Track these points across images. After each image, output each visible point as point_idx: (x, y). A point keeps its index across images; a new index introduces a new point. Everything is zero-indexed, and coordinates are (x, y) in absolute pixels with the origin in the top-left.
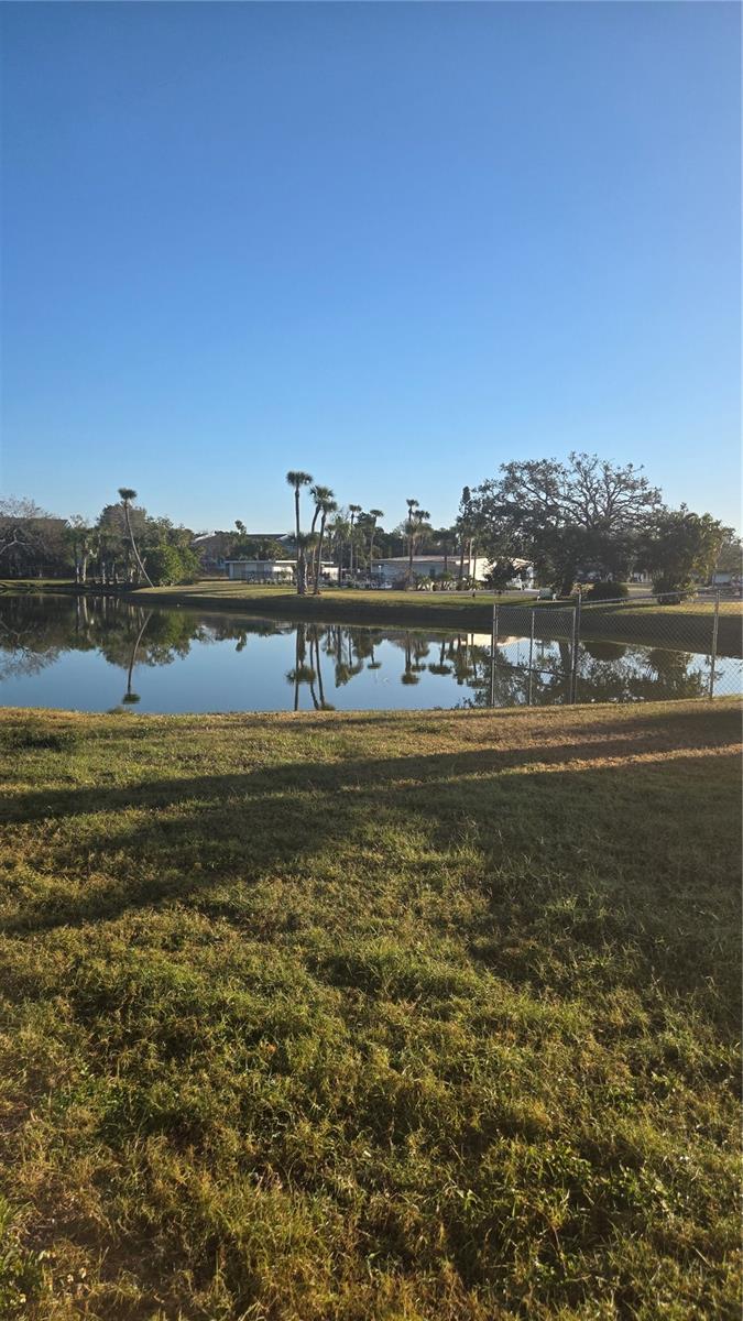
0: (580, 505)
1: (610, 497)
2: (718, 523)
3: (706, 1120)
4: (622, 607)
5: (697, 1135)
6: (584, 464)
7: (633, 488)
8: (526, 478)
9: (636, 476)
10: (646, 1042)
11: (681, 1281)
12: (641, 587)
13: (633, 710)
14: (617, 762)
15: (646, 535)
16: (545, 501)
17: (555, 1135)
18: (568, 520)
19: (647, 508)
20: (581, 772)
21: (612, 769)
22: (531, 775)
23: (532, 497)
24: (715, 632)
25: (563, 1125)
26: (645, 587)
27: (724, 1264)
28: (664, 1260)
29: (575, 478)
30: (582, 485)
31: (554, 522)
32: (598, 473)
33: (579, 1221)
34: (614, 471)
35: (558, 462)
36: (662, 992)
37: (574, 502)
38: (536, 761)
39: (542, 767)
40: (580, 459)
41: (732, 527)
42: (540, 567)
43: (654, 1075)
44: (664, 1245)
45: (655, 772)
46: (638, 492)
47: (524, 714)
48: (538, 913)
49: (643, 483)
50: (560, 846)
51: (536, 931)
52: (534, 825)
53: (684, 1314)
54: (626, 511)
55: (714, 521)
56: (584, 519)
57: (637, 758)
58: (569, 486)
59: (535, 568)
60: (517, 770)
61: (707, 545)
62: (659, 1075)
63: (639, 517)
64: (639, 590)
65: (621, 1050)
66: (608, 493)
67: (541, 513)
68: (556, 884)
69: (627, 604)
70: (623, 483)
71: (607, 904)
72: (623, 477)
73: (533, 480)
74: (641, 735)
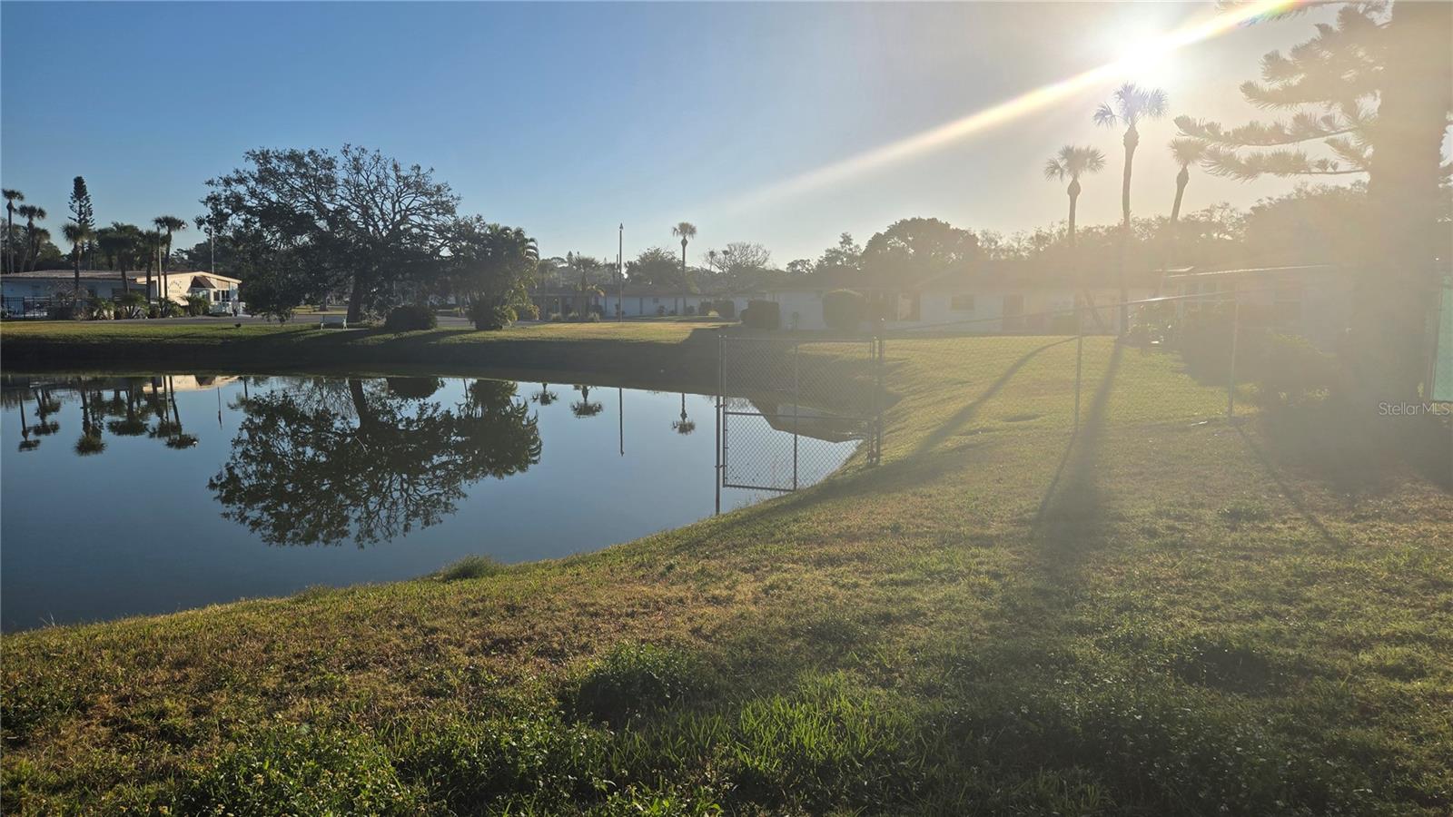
4: (431, 335)
40: (356, 154)
49: (438, 188)
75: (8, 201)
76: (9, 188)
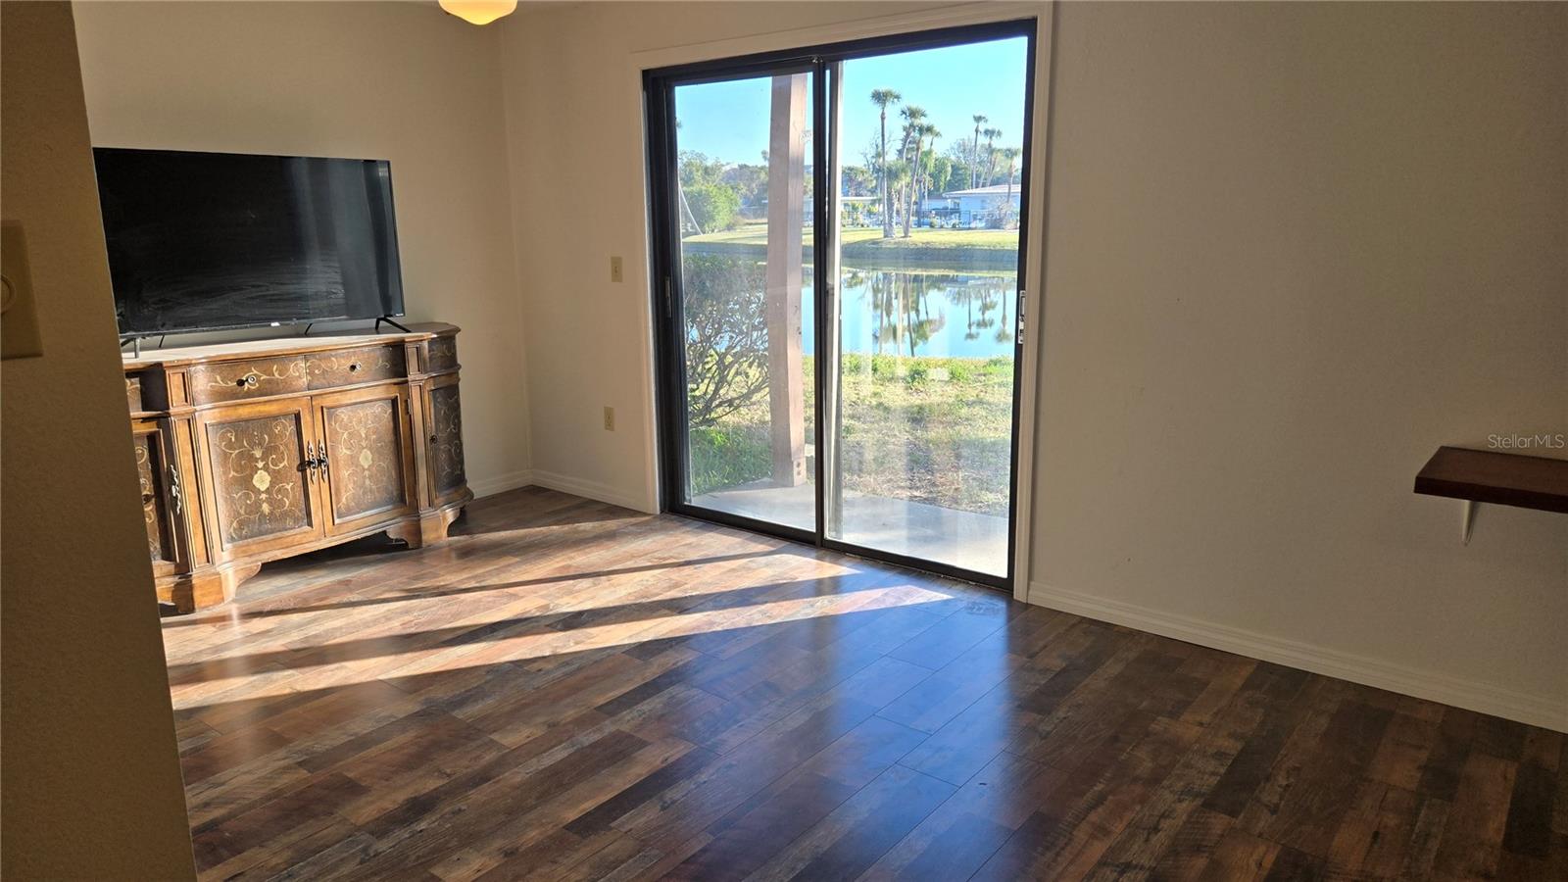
75: (976, 124)
76: (977, 115)
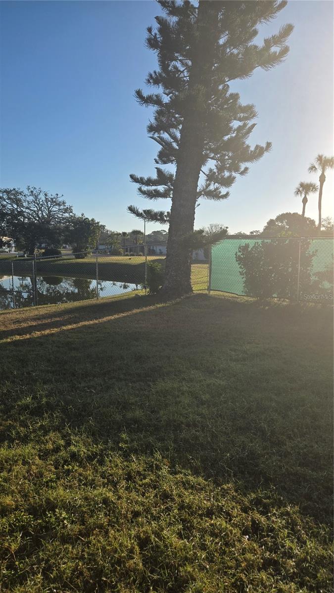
0: (35, 211)
1: (49, 209)
2: (98, 223)
3: (86, 479)
4: (60, 260)
5: (83, 486)
6: (35, 192)
7: (59, 205)
8: (5, 197)
9: (60, 199)
10: (63, 453)
11: (72, 552)
12: (67, 251)
13: (63, 307)
14: (55, 330)
15: (67, 227)
16: (17, 209)
17: (17, 509)
18: (29, 219)
19: (67, 215)
20: (38, 337)
21: (52, 335)
22: (12, 342)
23: (9, 206)
24: (97, 270)
25: (20, 503)
26: (69, 251)
27: (91, 538)
28: (65, 546)
29: (31, 198)
30: (35, 202)
31: (22, 220)
32: (42, 197)
33: (27, 544)
34: (49, 197)
35: (21, 190)
36: (70, 429)
37: (31, 210)
38: (15, 335)
39: (18, 337)
40: (32, 189)
41: (104, 225)
42: (17, 242)
43: (65, 466)
44: (65, 540)
45: (72, 333)
46: (62, 207)
47: (10, 313)
48: (13, 407)
49: (64, 203)
50: (25, 373)
51: (11, 416)
52: (13, 366)
53: (73, 566)
54: (57, 216)
55: (96, 222)
56: (37, 219)
57: (64, 328)
58: (28, 202)
59: (15, 242)
60: (5, 340)
61: (94, 232)
62: (68, 466)
63: (64, 219)
64: (66, 252)
65: (51, 460)
66: (48, 207)
67: (15, 215)
68: (22, 392)
69: (60, 258)
70: (54, 202)
71: (46, 396)
72: (54, 200)
73: (9, 198)
74: (66, 317)
